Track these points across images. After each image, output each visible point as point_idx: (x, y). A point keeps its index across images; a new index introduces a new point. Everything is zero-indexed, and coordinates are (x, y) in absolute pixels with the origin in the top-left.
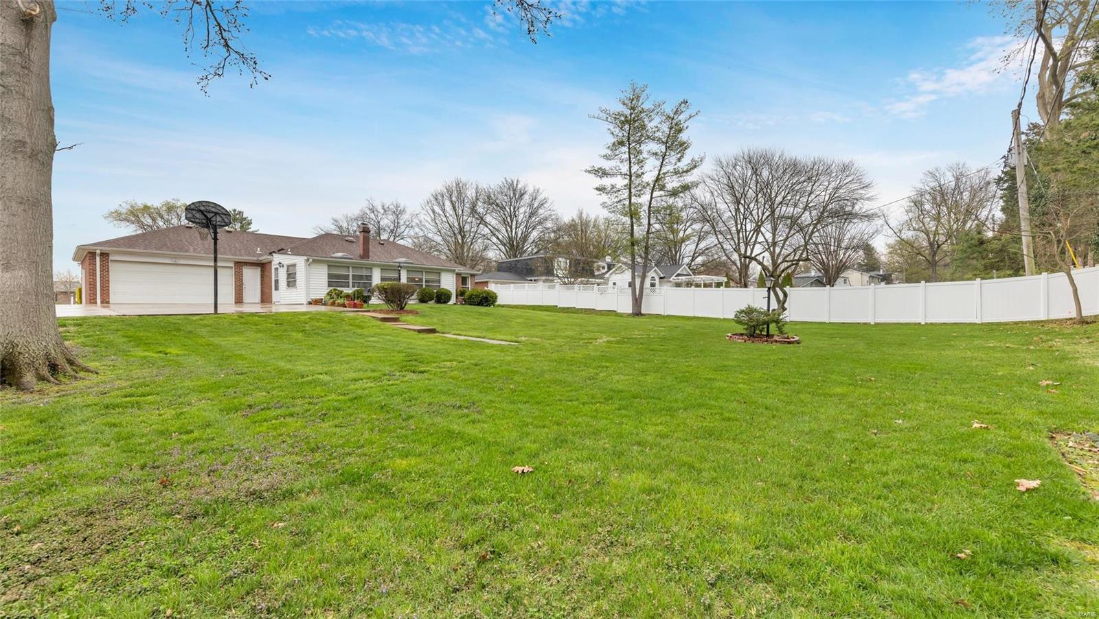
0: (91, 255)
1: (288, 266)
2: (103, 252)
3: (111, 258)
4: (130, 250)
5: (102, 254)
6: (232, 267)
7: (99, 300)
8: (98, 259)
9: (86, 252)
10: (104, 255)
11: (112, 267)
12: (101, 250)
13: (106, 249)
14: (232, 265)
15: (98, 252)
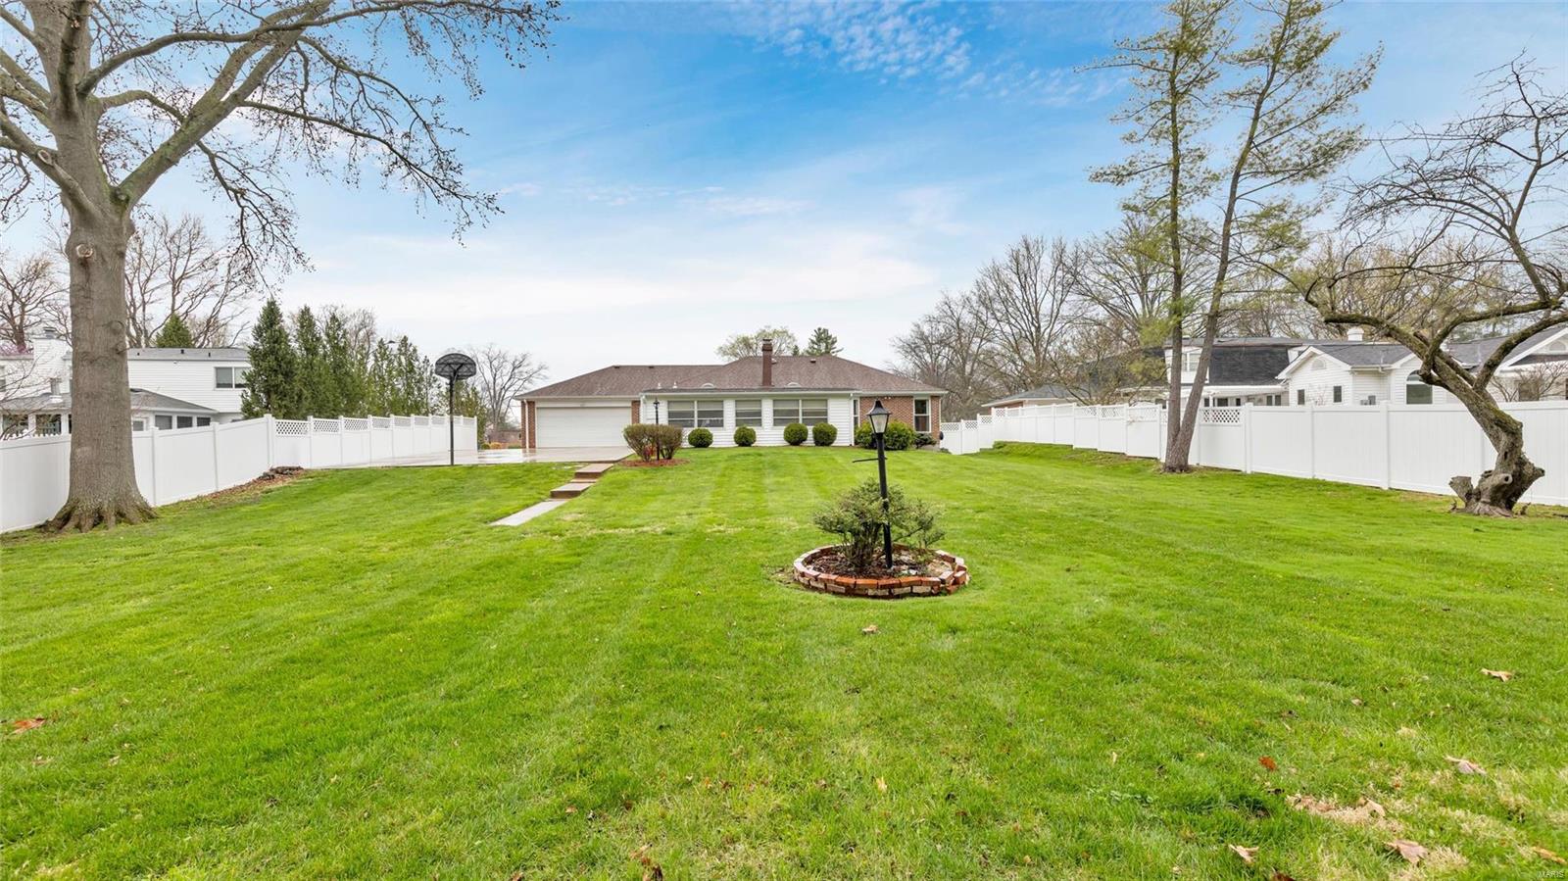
3: (537, 406)
5: (529, 403)
7: (528, 445)
13: (531, 398)
14: (630, 405)
15: (525, 401)
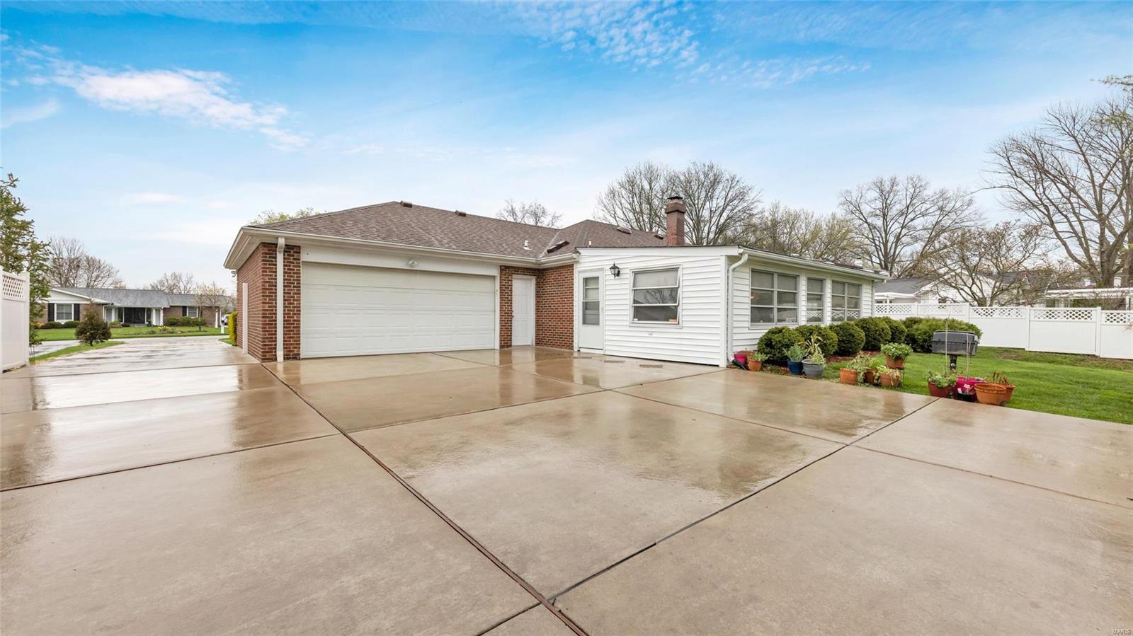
0: (266, 250)
1: (636, 273)
2: (292, 243)
3: (305, 257)
4: (339, 238)
5: (289, 248)
6: (494, 277)
7: (280, 354)
8: (280, 258)
9: (258, 242)
10: (292, 250)
11: (306, 276)
12: (286, 238)
13: (296, 235)
14: (495, 272)
15: (282, 242)
